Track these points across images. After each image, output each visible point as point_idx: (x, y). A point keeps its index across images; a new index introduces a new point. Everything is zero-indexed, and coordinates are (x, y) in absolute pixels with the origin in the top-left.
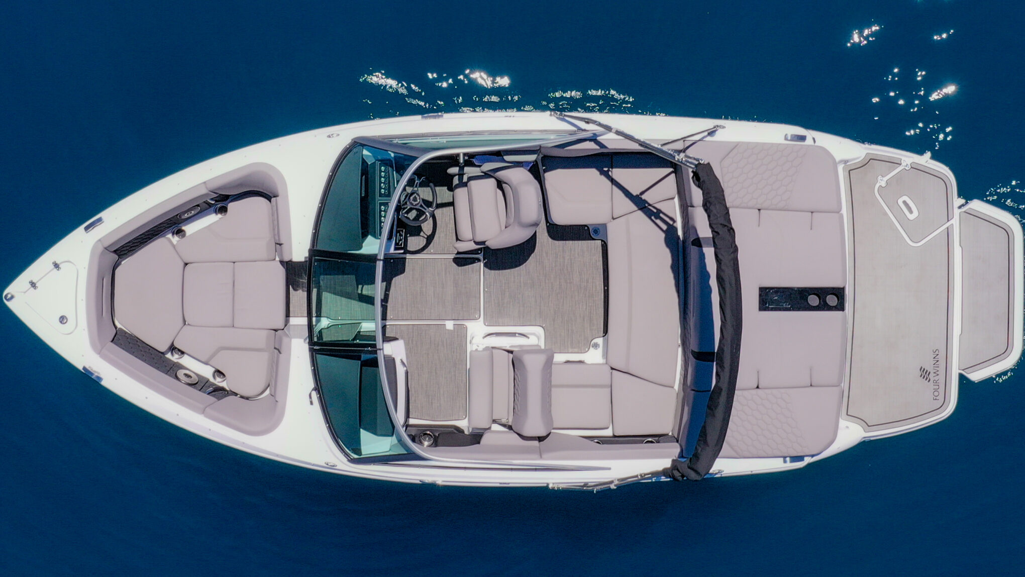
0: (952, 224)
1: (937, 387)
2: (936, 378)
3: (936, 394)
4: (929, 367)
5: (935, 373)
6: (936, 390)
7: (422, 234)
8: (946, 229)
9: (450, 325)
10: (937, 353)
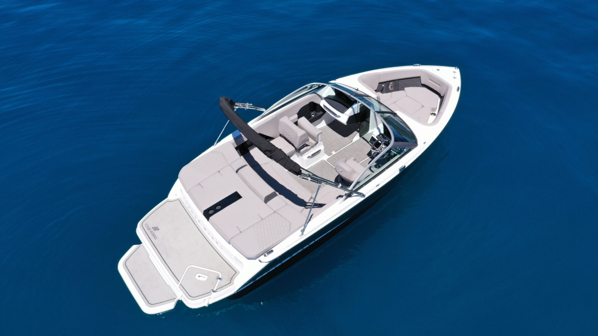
0: (178, 284)
1: (148, 228)
2: (150, 230)
3: (147, 226)
4: (156, 232)
5: (152, 232)
6: (148, 227)
7: (374, 166)
8: (179, 281)
9: (334, 153)
10: (155, 238)
